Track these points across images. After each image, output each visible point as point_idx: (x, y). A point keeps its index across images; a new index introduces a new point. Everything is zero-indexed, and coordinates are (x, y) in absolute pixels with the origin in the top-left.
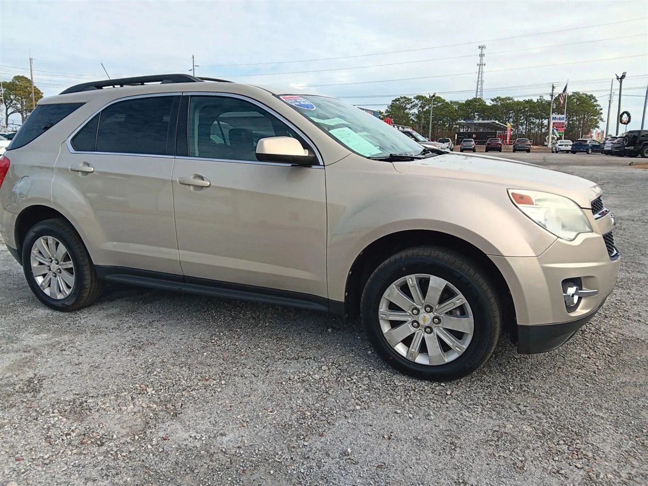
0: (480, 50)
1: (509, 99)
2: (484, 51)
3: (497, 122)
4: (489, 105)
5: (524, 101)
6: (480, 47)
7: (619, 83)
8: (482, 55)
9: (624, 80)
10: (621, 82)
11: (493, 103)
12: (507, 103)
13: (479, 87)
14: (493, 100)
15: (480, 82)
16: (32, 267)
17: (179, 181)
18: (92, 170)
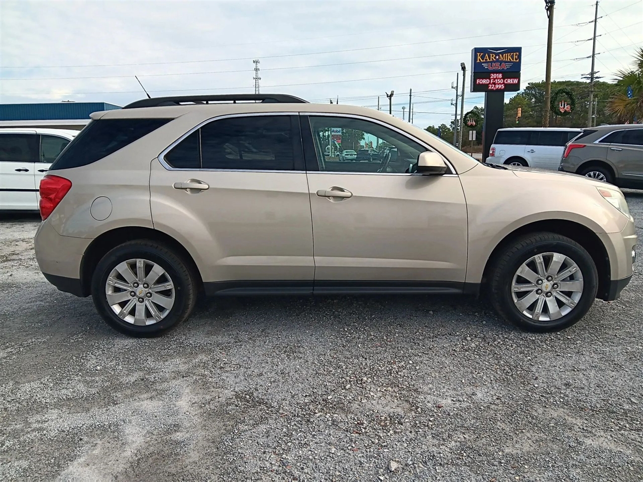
0: (254, 65)
2: (259, 66)
6: (254, 62)
7: (389, 100)
8: (257, 70)
9: (392, 98)
10: (390, 99)
16: (107, 296)
17: (317, 193)
18: (206, 187)
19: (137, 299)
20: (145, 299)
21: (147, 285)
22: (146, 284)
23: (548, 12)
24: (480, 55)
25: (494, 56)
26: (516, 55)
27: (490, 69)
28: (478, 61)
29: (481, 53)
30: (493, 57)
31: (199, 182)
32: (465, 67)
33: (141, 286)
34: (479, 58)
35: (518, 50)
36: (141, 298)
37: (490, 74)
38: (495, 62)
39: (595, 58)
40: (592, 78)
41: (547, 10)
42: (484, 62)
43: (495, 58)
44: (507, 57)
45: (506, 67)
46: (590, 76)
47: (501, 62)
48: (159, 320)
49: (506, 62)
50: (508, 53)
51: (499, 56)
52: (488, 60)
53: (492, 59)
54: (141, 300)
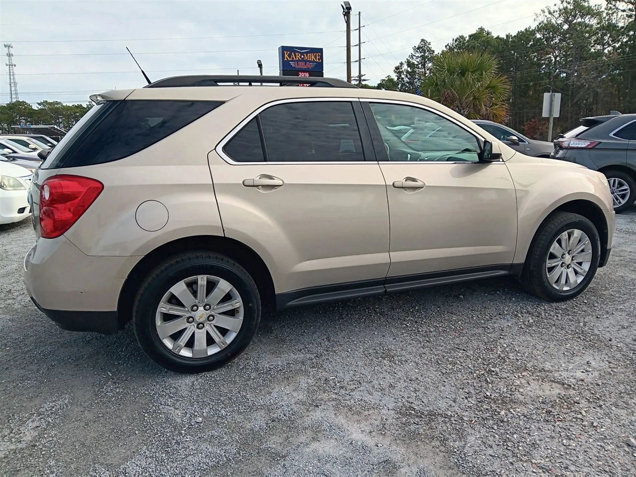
0: (6, 50)
1: (57, 103)
2: (12, 51)
3: (56, 127)
4: (37, 109)
5: (73, 105)
6: (5, 46)
8: (9, 55)
11: (40, 107)
12: (56, 108)
13: (13, 89)
14: (39, 104)
15: (13, 83)
16: (157, 327)
17: (393, 184)
18: (280, 183)
19: (196, 325)
20: (205, 325)
21: (207, 307)
22: (208, 305)
23: (346, 17)
24: (287, 53)
25: (300, 55)
26: (319, 55)
27: (297, 67)
28: (286, 59)
29: (287, 51)
30: (298, 56)
31: (270, 177)
32: (261, 64)
33: (201, 308)
34: (286, 56)
35: (320, 51)
36: (201, 323)
37: (299, 72)
38: (300, 61)
39: (361, 63)
40: (360, 80)
41: (344, 15)
42: (291, 61)
43: (301, 57)
44: (312, 57)
45: (311, 66)
46: (358, 79)
47: (306, 61)
48: (224, 346)
49: (310, 62)
50: (311, 53)
51: (304, 56)
52: (295, 59)
53: (298, 58)
54: (200, 326)
